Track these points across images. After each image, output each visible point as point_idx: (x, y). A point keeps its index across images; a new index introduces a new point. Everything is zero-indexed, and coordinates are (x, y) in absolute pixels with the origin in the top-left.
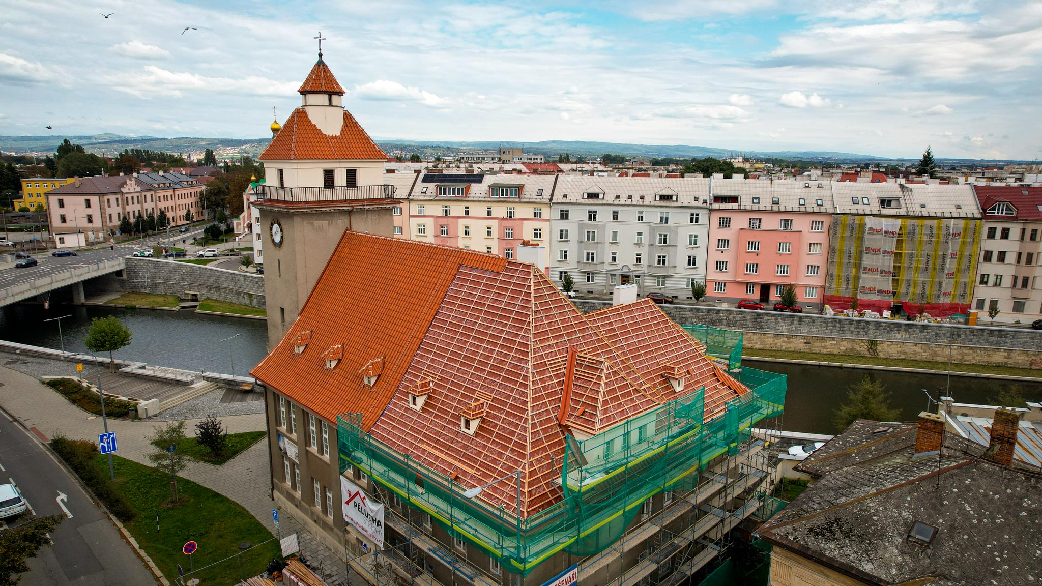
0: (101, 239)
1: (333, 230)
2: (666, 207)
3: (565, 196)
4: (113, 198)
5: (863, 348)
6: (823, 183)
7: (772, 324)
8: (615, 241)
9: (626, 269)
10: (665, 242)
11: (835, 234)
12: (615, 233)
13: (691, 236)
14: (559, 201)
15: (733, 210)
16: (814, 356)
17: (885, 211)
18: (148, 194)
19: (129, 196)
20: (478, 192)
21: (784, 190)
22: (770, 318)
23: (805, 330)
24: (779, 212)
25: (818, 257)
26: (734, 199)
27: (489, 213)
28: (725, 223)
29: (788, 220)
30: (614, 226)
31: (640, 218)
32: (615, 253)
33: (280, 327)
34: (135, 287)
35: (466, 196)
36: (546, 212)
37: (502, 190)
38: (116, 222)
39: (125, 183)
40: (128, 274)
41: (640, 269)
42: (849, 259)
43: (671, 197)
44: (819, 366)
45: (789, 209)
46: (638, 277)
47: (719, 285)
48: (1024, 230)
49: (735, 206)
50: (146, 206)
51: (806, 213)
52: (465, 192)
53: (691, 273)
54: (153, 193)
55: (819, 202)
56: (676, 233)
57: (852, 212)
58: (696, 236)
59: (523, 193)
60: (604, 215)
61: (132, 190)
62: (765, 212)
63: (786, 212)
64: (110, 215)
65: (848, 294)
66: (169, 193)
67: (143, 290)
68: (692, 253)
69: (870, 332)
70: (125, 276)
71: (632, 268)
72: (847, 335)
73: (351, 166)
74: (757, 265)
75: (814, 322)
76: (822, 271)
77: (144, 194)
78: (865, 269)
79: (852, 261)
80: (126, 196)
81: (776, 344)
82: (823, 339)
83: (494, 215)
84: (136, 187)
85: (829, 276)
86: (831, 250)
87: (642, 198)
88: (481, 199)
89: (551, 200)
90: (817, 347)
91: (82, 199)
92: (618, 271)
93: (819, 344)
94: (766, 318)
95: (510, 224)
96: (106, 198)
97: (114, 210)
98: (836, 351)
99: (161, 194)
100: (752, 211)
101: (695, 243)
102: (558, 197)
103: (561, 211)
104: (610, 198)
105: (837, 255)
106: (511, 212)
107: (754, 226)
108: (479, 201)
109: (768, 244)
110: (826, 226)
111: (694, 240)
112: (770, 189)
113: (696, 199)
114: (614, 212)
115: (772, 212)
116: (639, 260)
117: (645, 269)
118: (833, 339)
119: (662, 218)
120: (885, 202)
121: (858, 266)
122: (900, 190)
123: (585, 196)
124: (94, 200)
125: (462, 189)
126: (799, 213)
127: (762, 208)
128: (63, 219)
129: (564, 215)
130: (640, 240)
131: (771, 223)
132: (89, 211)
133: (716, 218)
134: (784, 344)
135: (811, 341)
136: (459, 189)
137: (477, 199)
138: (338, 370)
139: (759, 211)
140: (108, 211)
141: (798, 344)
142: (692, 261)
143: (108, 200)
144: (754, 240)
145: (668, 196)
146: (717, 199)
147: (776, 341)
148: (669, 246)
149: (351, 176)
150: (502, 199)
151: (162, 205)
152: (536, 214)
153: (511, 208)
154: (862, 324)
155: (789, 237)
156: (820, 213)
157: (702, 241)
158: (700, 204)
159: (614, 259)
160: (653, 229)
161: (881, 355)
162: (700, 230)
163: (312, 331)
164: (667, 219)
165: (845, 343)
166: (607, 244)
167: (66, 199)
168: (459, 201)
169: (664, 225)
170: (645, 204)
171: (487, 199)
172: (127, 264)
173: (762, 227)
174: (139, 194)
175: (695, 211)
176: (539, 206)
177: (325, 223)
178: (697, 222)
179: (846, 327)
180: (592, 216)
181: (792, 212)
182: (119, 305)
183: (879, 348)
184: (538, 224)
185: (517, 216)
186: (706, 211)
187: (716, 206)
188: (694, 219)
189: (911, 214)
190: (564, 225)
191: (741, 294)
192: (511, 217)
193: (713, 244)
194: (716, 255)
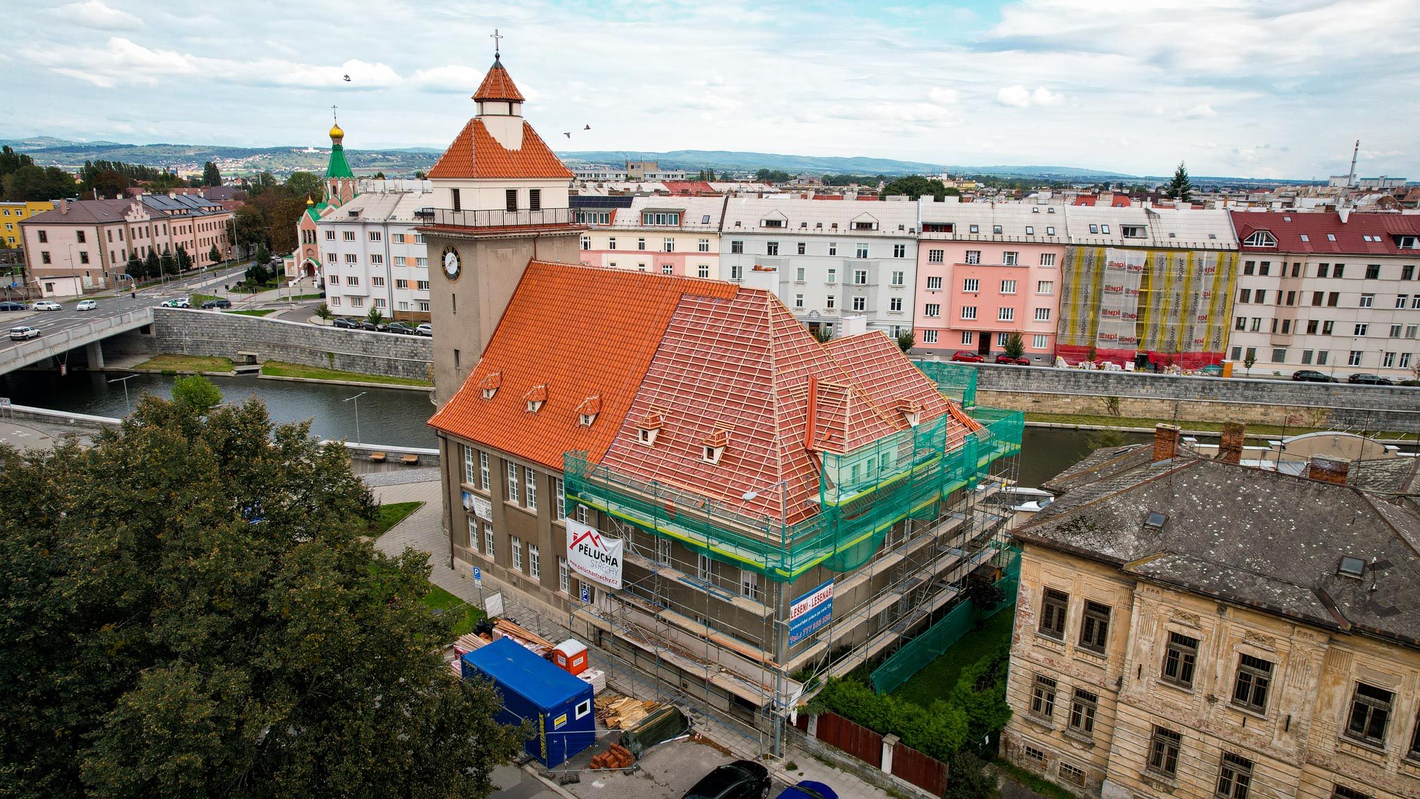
0: (102, 286)
1: (517, 259)
2: (865, 237)
3: (738, 224)
4: (115, 229)
5: (1102, 406)
6: (1055, 207)
7: (995, 379)
8: (801, 281)
9: (814, 316)
10: (863, 281)
11: (1069, 269)
12: (801, 270)
13: (895, 273)
14: (730, 231)
15: (946, 241)
16: (1045, 417)
17: (1129, 242)
18: (160, 224)
19: (136, 227)
20: (627, 220)
21: (1008, 216)
22: (992, 372)
23: (1034, 386)
24: (1002, 243)
25: (1048, 298)
26: (948, 228)
27: (642, 246)
28: (936, 257)
29: (1013, 253)
30: (801, 262)
31: (833, 252)
32: (801, 296)
33: (454, 372)
34: (168, 347)
35: (611, 225)
36: (714, 245)
37: (658, 216)
38: (121, 263)
39: (129, 209)
40: (159, 331)
41: (832, 315)
42: (1086, 300)
43: (871, 225)
44: (1051, 428)
45: (1014, 239)
46: (830, 325)
47: (930, 334)
48: (1285, 264)
49: (949, 236)
50: (158, 240)
51: (1035, 244)
52: (610, 218)
53: (896, 319)
54: (166, 222)
55: (1050, 231)
56: (877, 270)
57: (1090, 242)
58: (901, 274)
59: (684, 220)
60: (787, 247)
61: (139, 219)
62: (986, 242)
63: (1010, 243)
64: (113, 252)
65: (1084, 343)
66: (187, 223)
67: (179, 352)
68: (897, 294)
69: (1111, 387)
70: (153, 333)
71: (823, 314)
72: (1083, 391)
73: (535, 185)
74: (975, 309)
75: (1044, 376)
76: (1054, 315)
77: (154, 223)
78: (1105, 312)
79: (1089, 303)
80: (132, 226)
81: (999, 404)
82: (1055, 396)
83: (647, 248)
84: (144, 214)
85: (1061, 320)
86: (1065, 290)
87: (835, 226)
88: (630, 228)
89: (720, 229)
90: (1048, 406)
91: (72, 231)
92: (805, 317)
93: (1050, 403)
94: (987, 372)
95: (668, 259)
96: (106, 228)
97: (117, 246)
98: (1070, 411)
99: (177, 224)
100: (969, 242)
101: (900, 282)
102: (729, 225)
103: (733, 242)
104: (794, 227)
105: (1071, 296)
106: (669, 245)
107: (973, 260)
108: (628, 231)
109: (989, 282)
110: (1058, 260)
111: (899, 278)
112: (992, 215)
113: (901, 228)
114: (799, 244)
115: (994, 243)
116: (830, 304)
117: (838, 315)
118: (1067, 396)
119: (859, 251)
120: (1128, 231)
121: (1096, 309)
122: (1146, 215)
123: (764, 224)
124: (90, 232)
125: (607, 215)
126: (1027, 244)
127: (981, 238)
128: (47, 258)
129: (737, 248)
130: (831, 279)
131: (993, 256)
132: (83, 247)
133: (925, 250)
134: (1009, 404)
135: (1040, 399)
136: (602, 215)
137: (626, 228)
138: (542, 413)
139: (978, 242)
140: (110, 247)
141: (1025, 403)
142: (896, 305)
143: (109, 232)
144: (972, 278)
145: (866, 224)
146: (927, 227)
147: (1000, 400)
148: (868, 286)
149: (535, 195)
150: (657, 228)
151: (179, 239)
152: (701, 247)
153: (669, 240)
154: (1101, 377)
155: (1014, 274)
156: (1051, 244)
157: (908, 280)
158: (906, 233)
159: (800, 303)
160: (848, 265)
161: (1123, 414)
162: (905, 266)
163: (501, 373)
164: (865, 252)
165: (1080, 400)
166: (791, 285)
167: (50, 231)
169: (862, 260)
170: (838, 233)
171: (638, 228)
172: (155, 316)
173: (982, 262)
174: (148, 224)
175: (900, 243)
176: (705, 237)
177: (506, 251)
178: (902, 255)
179: (1083, 381)
180: (772, 249)
181: (1018, 243)
182: (152, 371)
183: (1121, 406)
184: (704, 260)
185: (677, 250)
186: (914, 242)
187: (926, 235)
188: (899, 252)
189: (1159, 245)
190: (737, 260)
191: (956, 344)
192: (669, 251)
193: (923, 282)
194: (926, 297)
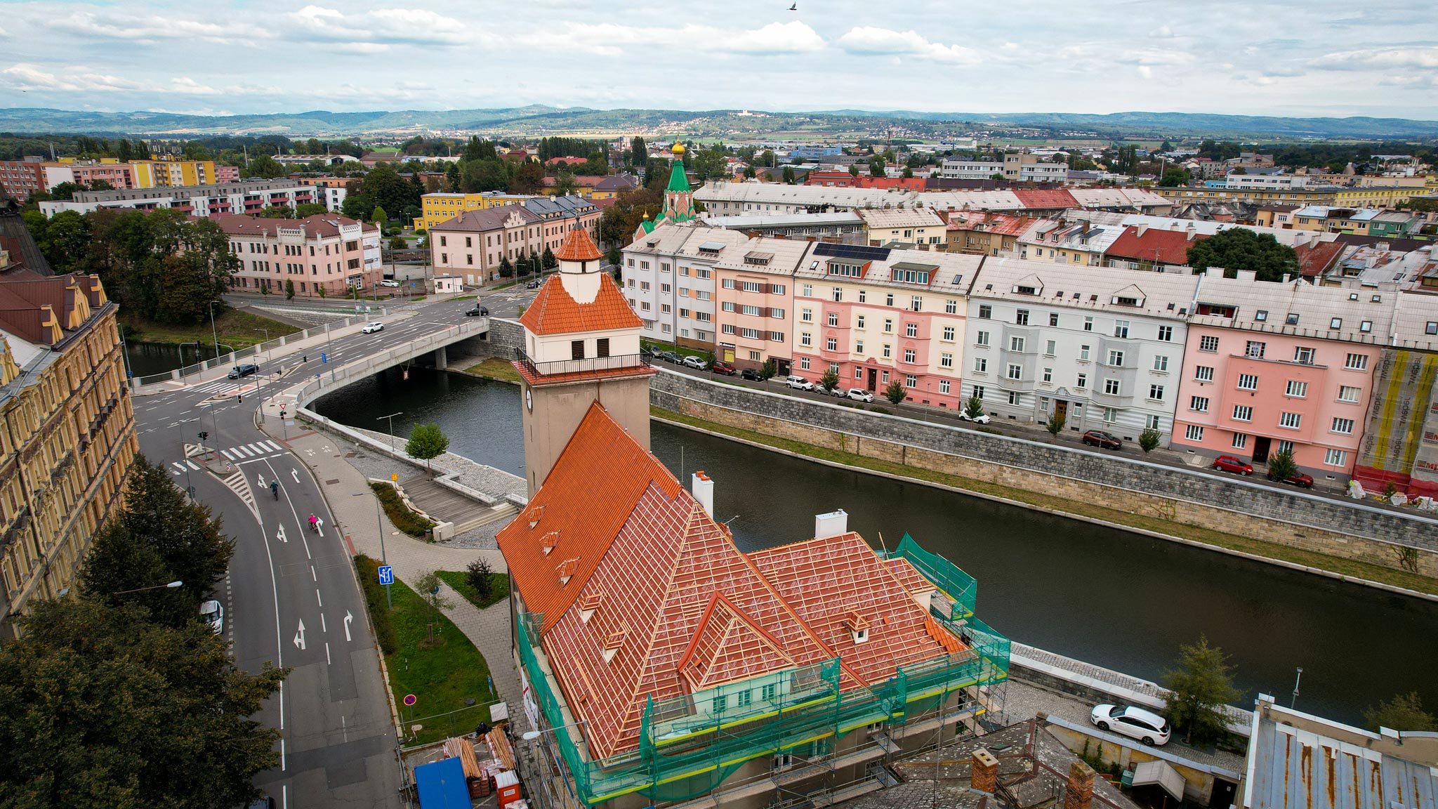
0: (480, 283)
2: (1125, 314)
3: (990, 288)
4: (494, 235)
5: (1393, 558)
6: (1383, 295)
7: (1247, 501)
8: (1050, 354)
9: (1062, 393)
10: (1119, 362)
11: (1383, 376)
12: (1051, 343)
13: (1158, 357)
14: (979, 294)
15: (1221, 328)
16: (1304, 556)
18: (534, 228)
19: (512, 232)
20: (879, 273)
21: (1311, 302)
22: (1245, 492)
23: (1298, 517)
24: (1294, 336)
25: (1352, 407)
26: (1229, 311)
27: (890, 302)
28: (1209, 344)
29: (1309, 349)
30: (1052, 334)
31: (1088, 327)
32: (1049, 370)
33: (533, 488)
34: (497, 352)
35: (862, 278)
36: (962, 307)
37: (908, 273)
38: (497, 263)
39: (509, 216)
40: (492, 337)
41: (1081, 395)
42: (1404, 417)
43: (1135, 301)
44: (1307, 573)
45: (1310, 333)
46: (1079, 405)
47: (1194, 429)
49: (1227, 322)
50: (531, 242)
51: (1338, 341)
52: (862, 272)
53: (1154, 408)
54: (540, 225)
55: (1366, 326)
56: (1137, 352)
57: (1419, 346)
58: (1165, 359)
59: (935, 279)
60: (1038, 317)
61: (516, 224)
62: (1272, 334)
63: (1304, 337)
64: (490, 255)
65: (1399, 468)
66: (559, 224)
67: (505, 357)
68: (1158, 381)
69: (1408, 535)
70: (488, 339)
71: (1072, 392)
72: (1368, 535)
73: (602, 335)
74: (1250, 409)
75: (1313, 506)
76: (1357, 429)
77: (529, 228)
78: (1429, 435)
79: (1408, 421)
80: (509, 231)
81: (1250, 530)
82: (1325, 534)
83: (895, 305)
84: (521, 220)
85: (1368, 439)
86: (1376, 402)
87: (1094, 298)
88: (880, 283)
89: (969, 292)
90: (1314, 543)
91: (463, 237)
92: (1051, 393)
93: (1319, 540)
94: (1238, 491)
95: (913, 318)
96: (487, 235)
97: (495, 250)
98: (1345, 554)
99: (549, 226)
100: (1251, 331)
101: (1164, 368)
102: (979, 289)
103: (982, 307)
104: (1049, 296)
105: (1383, 409)
106: (917, 303)
107: (1254, 351)
108: (877, 286)
109: (1271, 382)
110: (1370, 363)
111: (1162, 364)
112: (1290, 300)
113: (1171, 307)
114: (1052, 315)
115: (1282, 335)
116: (1081, 382)
117: (1089, 395)
118: (1343, 536)
119: (1118, 329)
121: (1417, 429)
123: (1016, 290)
124: (475, 238)
125: (859, 268)
126: (1327, 340)
127: (1267, 328)
128: (445, 259)
129: (985, 313)
130: (1085, 356)
131: (1279, 351)
132: (470, 251)
133: (1196, 337)
134: (1263, 532)
135: (1305, 534)
136: (854, 268)
137: (875, 283)
139: (1261, 332)
140: (489, 250)
141: (1284, 536)
142: (1156, 393)
143: (489, 238)
144: (1249, 374)
145: (1130, 299)
146: (1204, 309)
147: (1251, 526)
148: (1123, 368)
149: (603, 347)
150: (906, 286)
151: (550, 239)
152: (948, 308)
153: (917, 298)
154: (1395, 521)
155: (1306, 375)
156: (1362, 344)
157: (1173, 366)
158: (1174, 314)
159: (1047, 378)
160: (1103, 344)
161: (1423, 572)
162: (1171, 351)
163: (546, 507)
164: (1125, 331)
165: (1362, 545)
166: (1039, 357)
167: (449, 236)
168: (853, 283)
169: (1121, 340)
170: (1096, 307)
171: (887, 284)
172: (491, 326)
173: (1265, 356)
174: (523, 229)
175: (1166, 324)
176: (953, 299)
177: (570, 396)
178: (1168, 338)
179: (1367, 522)
180: (1022, 317)
181: (1315, 339)
182: (477, 375)
183: (1421, 561)
184: (950, 322)
185: (924, 309)
186: (1183, 326)
187: (1198, 319)
188: (1165, 335)
190: (984, 325)
191: (1226, 447)
192: (916, 309)
193: (1190, 371)
194: (1192, 388)
